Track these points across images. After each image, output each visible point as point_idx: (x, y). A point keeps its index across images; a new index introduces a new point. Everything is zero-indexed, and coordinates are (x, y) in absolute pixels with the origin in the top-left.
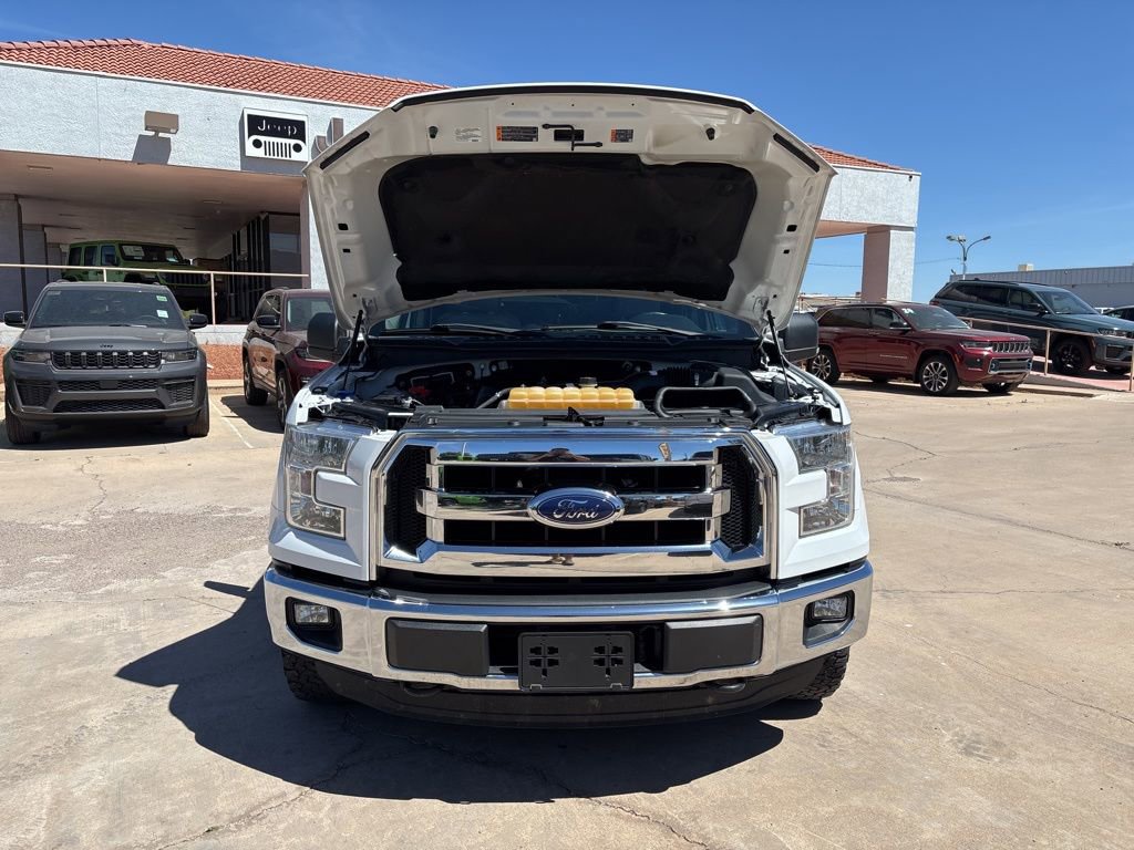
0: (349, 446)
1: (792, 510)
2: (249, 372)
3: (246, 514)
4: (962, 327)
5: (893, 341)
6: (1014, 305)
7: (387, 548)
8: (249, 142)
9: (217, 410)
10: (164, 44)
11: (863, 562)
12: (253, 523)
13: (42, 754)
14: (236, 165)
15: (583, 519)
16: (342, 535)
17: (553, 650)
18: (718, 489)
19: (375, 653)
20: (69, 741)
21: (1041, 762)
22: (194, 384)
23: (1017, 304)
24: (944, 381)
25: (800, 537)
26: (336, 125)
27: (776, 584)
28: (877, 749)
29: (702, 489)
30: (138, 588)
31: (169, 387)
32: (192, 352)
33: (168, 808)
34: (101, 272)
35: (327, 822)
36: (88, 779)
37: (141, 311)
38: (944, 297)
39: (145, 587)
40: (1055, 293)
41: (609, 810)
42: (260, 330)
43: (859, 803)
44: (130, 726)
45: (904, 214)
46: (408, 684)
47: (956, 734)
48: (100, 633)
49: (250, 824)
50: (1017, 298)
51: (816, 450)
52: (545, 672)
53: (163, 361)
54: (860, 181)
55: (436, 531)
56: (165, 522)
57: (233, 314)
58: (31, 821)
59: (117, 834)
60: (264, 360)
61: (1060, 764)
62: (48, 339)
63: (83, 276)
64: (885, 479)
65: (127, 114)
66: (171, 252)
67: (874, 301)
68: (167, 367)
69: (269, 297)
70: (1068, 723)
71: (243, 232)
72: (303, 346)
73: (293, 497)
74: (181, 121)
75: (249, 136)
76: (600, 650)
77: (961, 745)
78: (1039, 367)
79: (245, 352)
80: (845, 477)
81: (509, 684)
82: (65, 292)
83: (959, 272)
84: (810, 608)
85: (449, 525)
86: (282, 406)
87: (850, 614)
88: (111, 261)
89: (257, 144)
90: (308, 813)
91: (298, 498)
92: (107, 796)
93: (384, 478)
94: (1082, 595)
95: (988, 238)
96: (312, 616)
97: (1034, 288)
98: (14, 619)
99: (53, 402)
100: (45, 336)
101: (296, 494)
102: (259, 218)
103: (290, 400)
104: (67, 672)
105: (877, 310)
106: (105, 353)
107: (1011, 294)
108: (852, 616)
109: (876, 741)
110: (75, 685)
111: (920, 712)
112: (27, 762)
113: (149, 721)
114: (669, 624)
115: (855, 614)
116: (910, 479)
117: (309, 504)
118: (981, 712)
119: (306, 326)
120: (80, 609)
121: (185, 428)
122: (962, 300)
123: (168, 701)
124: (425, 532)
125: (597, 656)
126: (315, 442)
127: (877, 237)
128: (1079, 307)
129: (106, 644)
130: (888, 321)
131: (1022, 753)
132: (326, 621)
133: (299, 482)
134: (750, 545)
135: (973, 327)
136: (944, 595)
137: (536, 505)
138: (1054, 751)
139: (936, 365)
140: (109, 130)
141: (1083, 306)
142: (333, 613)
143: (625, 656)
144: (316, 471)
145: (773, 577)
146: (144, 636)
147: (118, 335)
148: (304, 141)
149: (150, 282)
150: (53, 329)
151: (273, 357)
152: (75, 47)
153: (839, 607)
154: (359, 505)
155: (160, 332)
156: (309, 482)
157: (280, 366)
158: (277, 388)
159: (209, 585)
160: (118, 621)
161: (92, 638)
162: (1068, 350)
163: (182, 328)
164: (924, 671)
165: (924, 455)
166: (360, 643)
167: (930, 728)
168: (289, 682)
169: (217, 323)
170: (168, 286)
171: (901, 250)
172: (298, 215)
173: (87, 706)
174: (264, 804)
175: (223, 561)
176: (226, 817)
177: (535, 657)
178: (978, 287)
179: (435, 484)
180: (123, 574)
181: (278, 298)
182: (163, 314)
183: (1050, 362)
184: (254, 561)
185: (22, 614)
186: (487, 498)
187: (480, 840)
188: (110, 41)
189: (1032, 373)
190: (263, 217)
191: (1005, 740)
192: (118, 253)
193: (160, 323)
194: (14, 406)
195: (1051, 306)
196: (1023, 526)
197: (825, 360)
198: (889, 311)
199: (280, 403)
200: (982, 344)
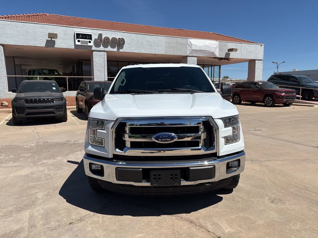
0: (105, 123)
1: (223, 137)
2: (78, 104)
3: (78, 142)
4: (276, 88)
5: (257, 92)
6: (291, 81)
7: (115, 149)
8: (76, 41)
9: (69, 114)
10: (53, 14)
11: (243, 151)
12: (80, 145)
13: (26, 205)
14: (73, 47)
15: (167, 141)
16: (104, 146)
17: (159, 175)
18: (203, 132)
19: (113, 177)
20: (33, 201)
21: (292, 205)
22: (63, 107)
23: (292, 81)
24: (271, 103)
25: (225, 145)
26: (100, 35)
27: (219, 157)
28: (248, 202)
29: (199, 132)
30: (50, 162)
31: (56, 108)
32: (62, 98)
33: (59, 218)
34: (37, 77)
35: (101, 221)
36: (38, 211)
37: (48, 88)
38: (271, 79)
39: (52, 162)
40: (303, 77)
41: (175, 217)
42: (80, 92)
43: (242, 215)
44: (49, 197)
45: (260, 56)
46: (121, 185)
47: (269, 198)
48: (40, 174)
49: (81, 221)
50: (292, 79)
51: (230, 122)
52: (157, 181)
53: (54, 101)
54: (247, 47)
55: (128, 144)
56: (56, 145)
57: (73, 88)
58: (24, 221)
59: (46, 225)
60: (82, 100)
61: (297, 205)
62: (24, 96)
63: (32, 78)
64: (253, 130)
65: (43, 34)
66: (56, 71)
67: (251, 81)
68: (56, 103)
69: (83, 83)
70: (300, 194)
71: (75, 65)
72: (92, 96)
73: (91, 136)
74: (58, 35)
75: (77, 39)
76: (172, 175)
77: (270, 201)
78: (298, 98)
79: (77, 98)
80: (237, 129)
81: (148, 184)
82: (28, 83)
83: (276, 72)
84: (228, 164)
85: (131, 142)
86: (87, 113)
87: (239, 165)
88: (40, 74)
89: (79, 41)
90: (96, 219)
91: (92, 137)
92: (44, 215)
93: (114, 131)
94: (307, 161)
95: (284, 62)
96: (96, 167)
97: (296, 76)
98: (17, 170)
99: (25, 113)
100: (23, 95)
101: (91, 135)
102: (79, 61)
103: (89, 111)
104: (32, 184)
105: (252, 83)
106: (39, 99)
107: (290, 78)
108: (240, 166)
109: (247, 199)
110: (34, 187)
111: (260, 192)
112: (22, 207)
113: (54, 196)
114: (190, 168)
115: (241, 165)
116: (260, 130)
117: (95, 138)
118: (276, 192)
119: (93, 91)
120: (35, 167)
121: (61, 119)
122: (277, 80)
123: (59, 191)
124: (125, 145)
125: (171, 177)
126: (96, 122)
127: (252, 63)
128: (310, 81)
129: (42, 176)
130: (255, 86)
131: (287, 202)
132: (100, 169)
133: (92, 132)
134: (212, 147)
135: (280, 88)
136: (268, 161)
137: (154, 137)
138: (296, 202)
139: (269, 98)
140: (38, 38)
141: (311, 81)
142: (102, 166)
143: (178, 176)
144: (97, 129)
145: (218, 155)
146: (52, 174)
147: (42, 94)
148: (92, 40)
149: (50, 80)
150: (25, 93)
151: (84, 99)
152: (29, 16)
153: (236, 163)
154: (108, 138)
155: (54, 93)
156: (95, 132)
157: (86, 102)
158: (85, 108)
159: (68, 161)
160: (45, 171)
161: (38, 175)
162: (306, 93)
163: (60, 92)
164: (262, 181)
165: (265, 123)
166: (109, 175)
167: (262, 196)
168: (90, 185)
169: (69, 91)
170: (55, 81)
171: (259, 66)
172: (90, 60)
173: (37, 193)
174: (85, 216)
175: (72, 155)
176: (75, 220)
177: (154, 177)
178: (281, 76)
179: (128, 132)
180: (45, 159)
181: (85, 83)
182: (54, 88)
183: (302, 97)
184: (80, 155)
185: (19, 169)
186: (142, 136)
187: (141, 225)
188: (38, 14)
189: (296, 100)
190: (81, 61)
191: (283, 199)
192: (41, 72)
193: (54, 91)
194: (15, 114)
195: (302, 81)
196: (292, 142)
197: (238, 97)
198: (256, 83)
199: (86, 112)
200: (282, 92)
